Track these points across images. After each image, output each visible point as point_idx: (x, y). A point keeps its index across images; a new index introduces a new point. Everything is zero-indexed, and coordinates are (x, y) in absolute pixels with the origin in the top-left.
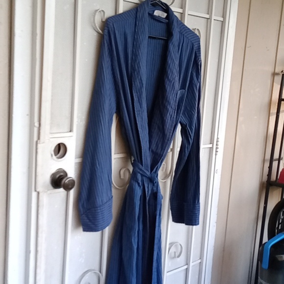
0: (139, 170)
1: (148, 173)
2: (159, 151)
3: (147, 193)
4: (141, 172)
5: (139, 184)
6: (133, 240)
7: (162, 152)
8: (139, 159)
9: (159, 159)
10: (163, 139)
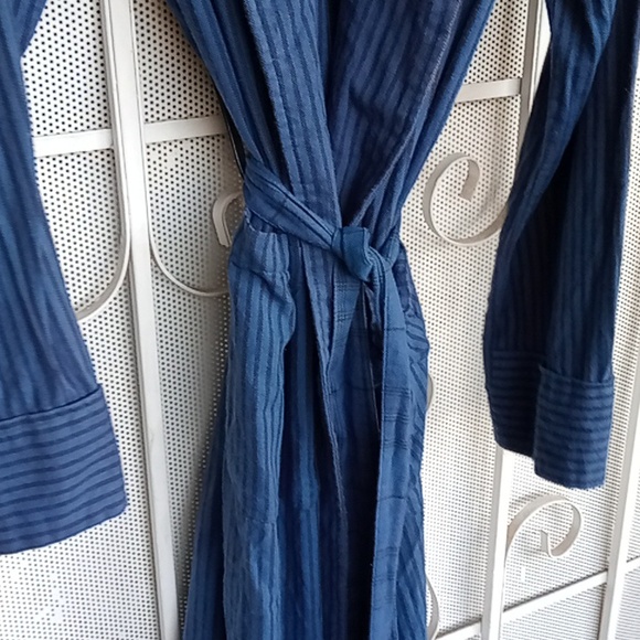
0: (271, 213)
1: (325, 229)
2: (390, 98)
3: (323, 342)
4: (282, 222)
5: (269, 287)
6: (254, 566)
7: (406, 102)
8: (270, 156)
9: (392, 142)
10: (414, 24)
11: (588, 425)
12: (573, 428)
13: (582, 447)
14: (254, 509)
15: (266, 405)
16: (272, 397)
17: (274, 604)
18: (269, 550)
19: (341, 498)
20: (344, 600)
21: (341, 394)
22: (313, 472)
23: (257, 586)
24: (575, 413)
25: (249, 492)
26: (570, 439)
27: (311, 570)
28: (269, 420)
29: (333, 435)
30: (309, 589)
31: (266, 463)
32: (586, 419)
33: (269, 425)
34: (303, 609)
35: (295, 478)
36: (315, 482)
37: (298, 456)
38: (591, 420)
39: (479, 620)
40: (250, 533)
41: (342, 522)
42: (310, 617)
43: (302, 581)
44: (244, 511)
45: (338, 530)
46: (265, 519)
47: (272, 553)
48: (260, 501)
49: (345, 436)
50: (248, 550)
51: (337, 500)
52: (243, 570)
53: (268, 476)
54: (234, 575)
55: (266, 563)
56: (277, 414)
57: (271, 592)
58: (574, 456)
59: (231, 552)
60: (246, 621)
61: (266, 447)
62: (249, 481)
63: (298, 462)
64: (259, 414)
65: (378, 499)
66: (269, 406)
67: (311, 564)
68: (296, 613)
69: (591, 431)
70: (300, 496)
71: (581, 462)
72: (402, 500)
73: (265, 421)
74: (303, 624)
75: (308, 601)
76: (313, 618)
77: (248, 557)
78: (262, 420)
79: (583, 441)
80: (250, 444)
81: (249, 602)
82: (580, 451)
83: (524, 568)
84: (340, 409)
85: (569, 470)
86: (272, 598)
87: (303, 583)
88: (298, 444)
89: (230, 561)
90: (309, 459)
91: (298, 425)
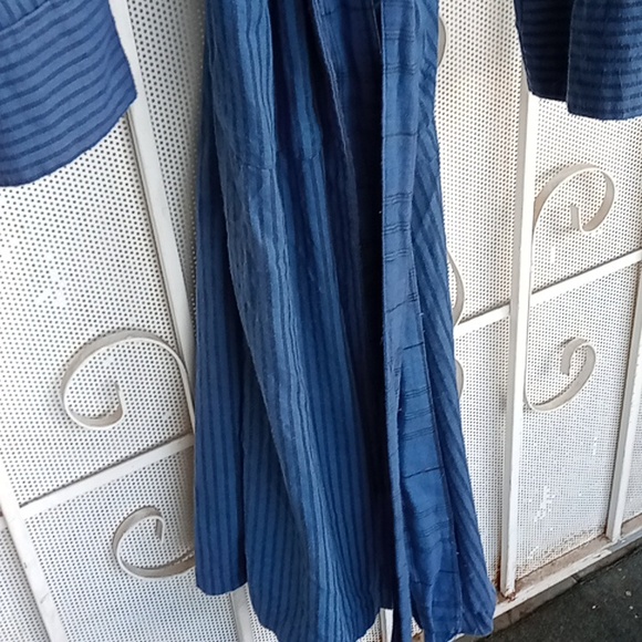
11: (626, 39)
12: (607, 47)
13: (619, 67)
14: (248, 154)
15: (249, 25)
16: (255, 16)
17: (281, 261)
18: (269, 200)
19: (345, 140)
20: (357, 259)
21: (336, 16)
22: (313, 115)
23: (260, 241)
24: (611, 27)
25: (241, 134)
26: (605, 61)
27: (320, 228)
28: (254, 45)
29: (329, 62)
30: (320, 249)
31: (256, 96)
32: (623, 33)
33: (255, 52)
34: (315, 272)
35: (293, 123)
36: (316, 128)
37: (294, 94)
38: (629, 33)
39: (508, 303)
40: (246, 183)
41: (348, 168)
42: (324, 280)
43: (311, 240)
44: (238, 158)
45: (345, 178)
46: (261, 163)
47: (273, 202)
48: (254, 143)
49: (345, 70)
50: (247, 201)
51: (341, 142)
52: (245, 226)
53: (259, 112)
54: (236, 235)
55: (268, 215)
56: (263, 40)
57: (276, 248)
58: (610, 80)
59: (231, 209)
60: (253, 281)
61: (254, 79)
62: (240, 122)
63: (295, 104)
64: (242, 36)
65: (384, 135)
66: (253, 28)
67: (320, 221)
68: (309, 278)
69: (628, 47)
70: (300, 143)
71: (618, 86)
72: (412, 138)
73: (250, 46)
74: (317, 289)
75: (320, 263)
76: (328, 281)
77: (247, 210)
78: (246, 45)
79: (620, 61)
80: (235, 75)
81: (255, 261)
82: (616, 73)
83: (554, 248)
84: (338, 36)
85: (604, 99)
86: (277, 255)
87: (312, 243)
88: (293, 81)
89: (232, 222)
90: (307, 98)
91: (290, 58)
